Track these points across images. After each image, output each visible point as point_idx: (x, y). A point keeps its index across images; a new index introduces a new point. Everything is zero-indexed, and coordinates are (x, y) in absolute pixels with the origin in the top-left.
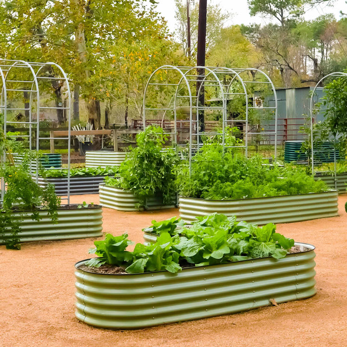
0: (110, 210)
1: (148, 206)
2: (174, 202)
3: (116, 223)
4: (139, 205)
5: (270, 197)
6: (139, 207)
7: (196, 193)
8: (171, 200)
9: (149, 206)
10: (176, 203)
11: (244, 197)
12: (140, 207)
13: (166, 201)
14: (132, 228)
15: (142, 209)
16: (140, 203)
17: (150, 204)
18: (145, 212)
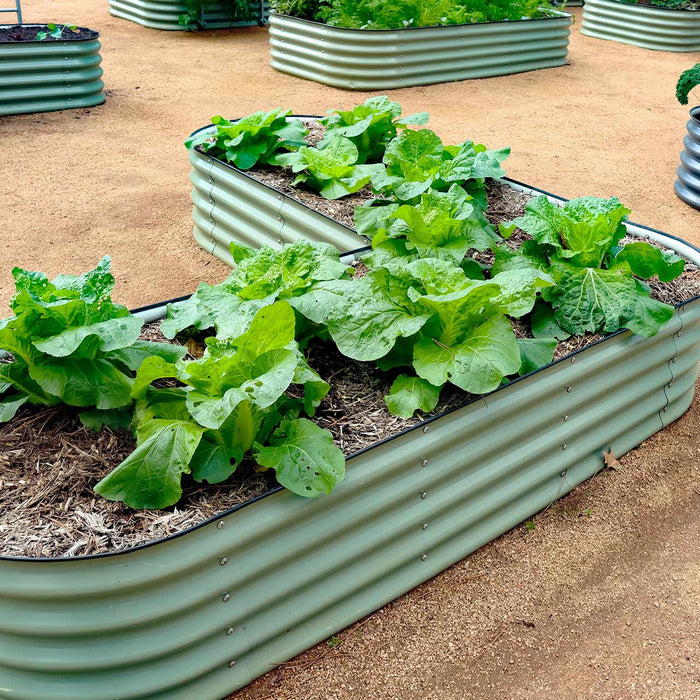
0: (132, 26)
1: (206, 21)
2: (257, 15)
3: (140, 63)
4: (187, 19)
5: (453, 25)
6: (188, 24)
7: (305, 7)
8: (251, 10)
9: (208, 21)
10: (261, 17)
11: (406, 23)
12: (191, 22)
13: (240, 12)
14: (172, 78)
15: (194, 27)
16: (190, 15)
17: (209, 17)
18: (200, 33)
